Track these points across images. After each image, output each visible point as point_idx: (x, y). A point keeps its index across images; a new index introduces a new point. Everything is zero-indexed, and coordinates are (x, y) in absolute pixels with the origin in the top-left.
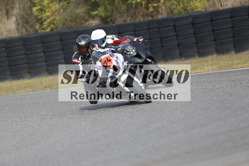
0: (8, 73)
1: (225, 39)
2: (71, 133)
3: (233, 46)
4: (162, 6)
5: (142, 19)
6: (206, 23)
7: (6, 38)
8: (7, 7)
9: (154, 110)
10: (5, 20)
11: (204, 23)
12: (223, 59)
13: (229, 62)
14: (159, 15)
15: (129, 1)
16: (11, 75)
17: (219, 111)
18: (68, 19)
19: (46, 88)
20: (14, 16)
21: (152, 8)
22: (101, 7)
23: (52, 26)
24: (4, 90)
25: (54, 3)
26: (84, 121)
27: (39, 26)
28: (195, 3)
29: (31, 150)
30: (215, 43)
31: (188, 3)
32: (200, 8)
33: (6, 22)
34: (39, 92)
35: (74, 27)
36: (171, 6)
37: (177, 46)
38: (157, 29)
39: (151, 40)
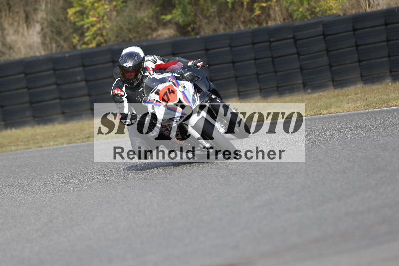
0: (28, 114)
1: (376, 59)
3: (388, 71)
4: (275, 6)
5: (242, 27)
6: (346, 34)
7: (26, 58)
8: (28, 8)
9: (262, 173)
10: (23, 29)
11: (343, 34)
12: (373, 90)
13: (383, 96)
14: (271, 20)
16: (34, 117)
18: (125, 27)
19: (88, 137)
20: (38, 22)
21: (259, 11)
22: (177, 8)
23: (99, 38)
24: (22, 141)
25: (102, 2)
26: (150, 191)
27: (77, 38)
30: (360, 66)
32: (335, 10)
33: (26, 33)
34: (78, 144)
36: (289, 6)
37: (299, 70)
38: (267, 44)
39: (258, 62)
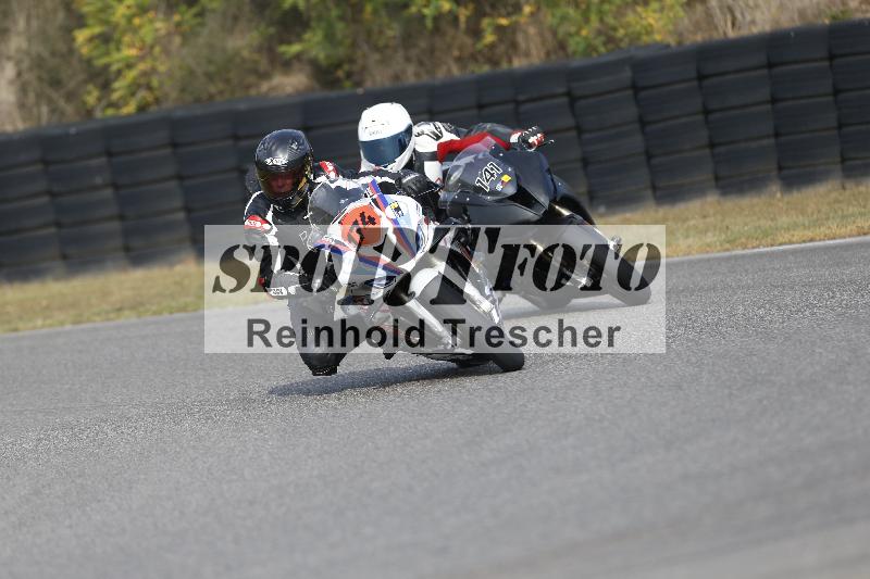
1: (746, 140)
2: (209, 469)
3: (775, 166)
4: (527, 24)
5: (456, 71)
6: (682, 85)
11: (675, 86)
12: (742, 209)
13: (763, 222)
14: (519, 56)
15: (413, 9)
17: (726, 391)
18: (199, 71)
19: (120, 309)
20: (9, 58)
21: (492, 34)
22: (313, 29)
23: (142, 94)
25: (151, 15)
27: (96, 93)
28: (644, 15)
29: (70, 527)
30: (713, 156)
31: (619, 14)
32: (659, 33)
34: (97, 325)
35: (218, 98)
36: (558, 25)
37: (579, 164)
38: (511, 106)
